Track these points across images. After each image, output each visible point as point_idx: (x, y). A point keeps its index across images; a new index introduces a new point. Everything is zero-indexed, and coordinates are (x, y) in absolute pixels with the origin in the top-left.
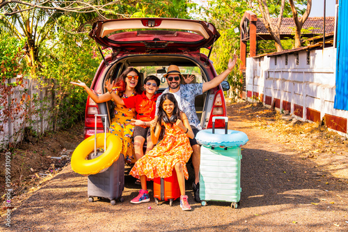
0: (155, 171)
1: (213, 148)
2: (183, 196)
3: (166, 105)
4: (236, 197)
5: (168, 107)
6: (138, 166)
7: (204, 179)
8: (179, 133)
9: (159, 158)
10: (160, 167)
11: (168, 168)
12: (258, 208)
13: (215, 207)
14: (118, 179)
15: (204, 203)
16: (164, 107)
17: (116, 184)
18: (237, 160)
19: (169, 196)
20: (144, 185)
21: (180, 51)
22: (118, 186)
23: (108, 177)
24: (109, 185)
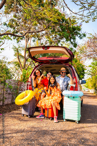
0: (45, 105)
1: (69, 97)
2: (55, 116)
3: (52, 79)
4: (77, 118)
5: (52, 80)
6: (40, 103)
7: (65, 110)
8: (56, 91)
9: (47, 100)
10: (47, 104)
11: (49, 104)
12: (87, 124)
13: (69, 122)
14: (32, 108)
15: (65, 120)
16: (51, 80)
17: (31, 110)
18: (78, 103)
19: (50, 116)
20: (42, 111)
21: (62, 63)
22: (32, 111)
23: (28, 107)
24: (28, 110)
